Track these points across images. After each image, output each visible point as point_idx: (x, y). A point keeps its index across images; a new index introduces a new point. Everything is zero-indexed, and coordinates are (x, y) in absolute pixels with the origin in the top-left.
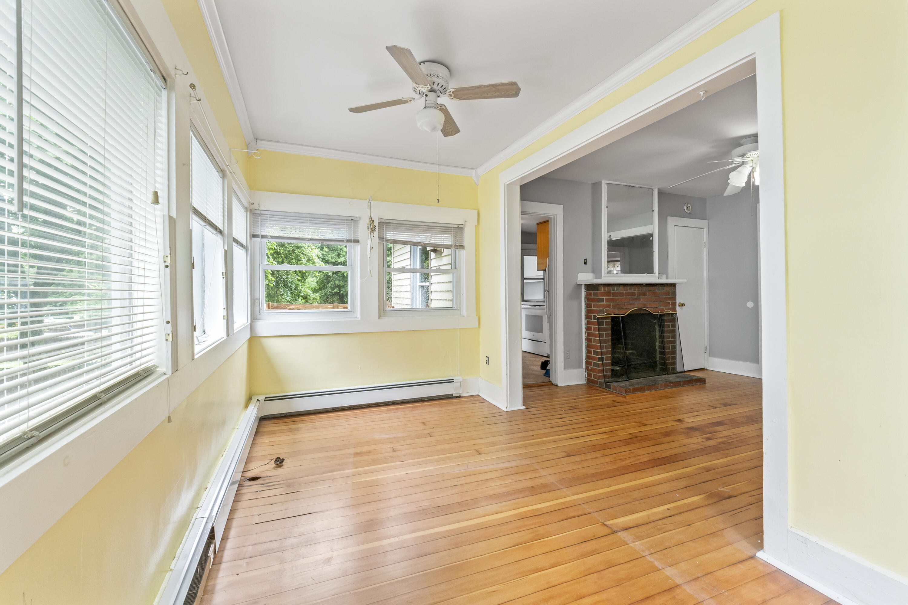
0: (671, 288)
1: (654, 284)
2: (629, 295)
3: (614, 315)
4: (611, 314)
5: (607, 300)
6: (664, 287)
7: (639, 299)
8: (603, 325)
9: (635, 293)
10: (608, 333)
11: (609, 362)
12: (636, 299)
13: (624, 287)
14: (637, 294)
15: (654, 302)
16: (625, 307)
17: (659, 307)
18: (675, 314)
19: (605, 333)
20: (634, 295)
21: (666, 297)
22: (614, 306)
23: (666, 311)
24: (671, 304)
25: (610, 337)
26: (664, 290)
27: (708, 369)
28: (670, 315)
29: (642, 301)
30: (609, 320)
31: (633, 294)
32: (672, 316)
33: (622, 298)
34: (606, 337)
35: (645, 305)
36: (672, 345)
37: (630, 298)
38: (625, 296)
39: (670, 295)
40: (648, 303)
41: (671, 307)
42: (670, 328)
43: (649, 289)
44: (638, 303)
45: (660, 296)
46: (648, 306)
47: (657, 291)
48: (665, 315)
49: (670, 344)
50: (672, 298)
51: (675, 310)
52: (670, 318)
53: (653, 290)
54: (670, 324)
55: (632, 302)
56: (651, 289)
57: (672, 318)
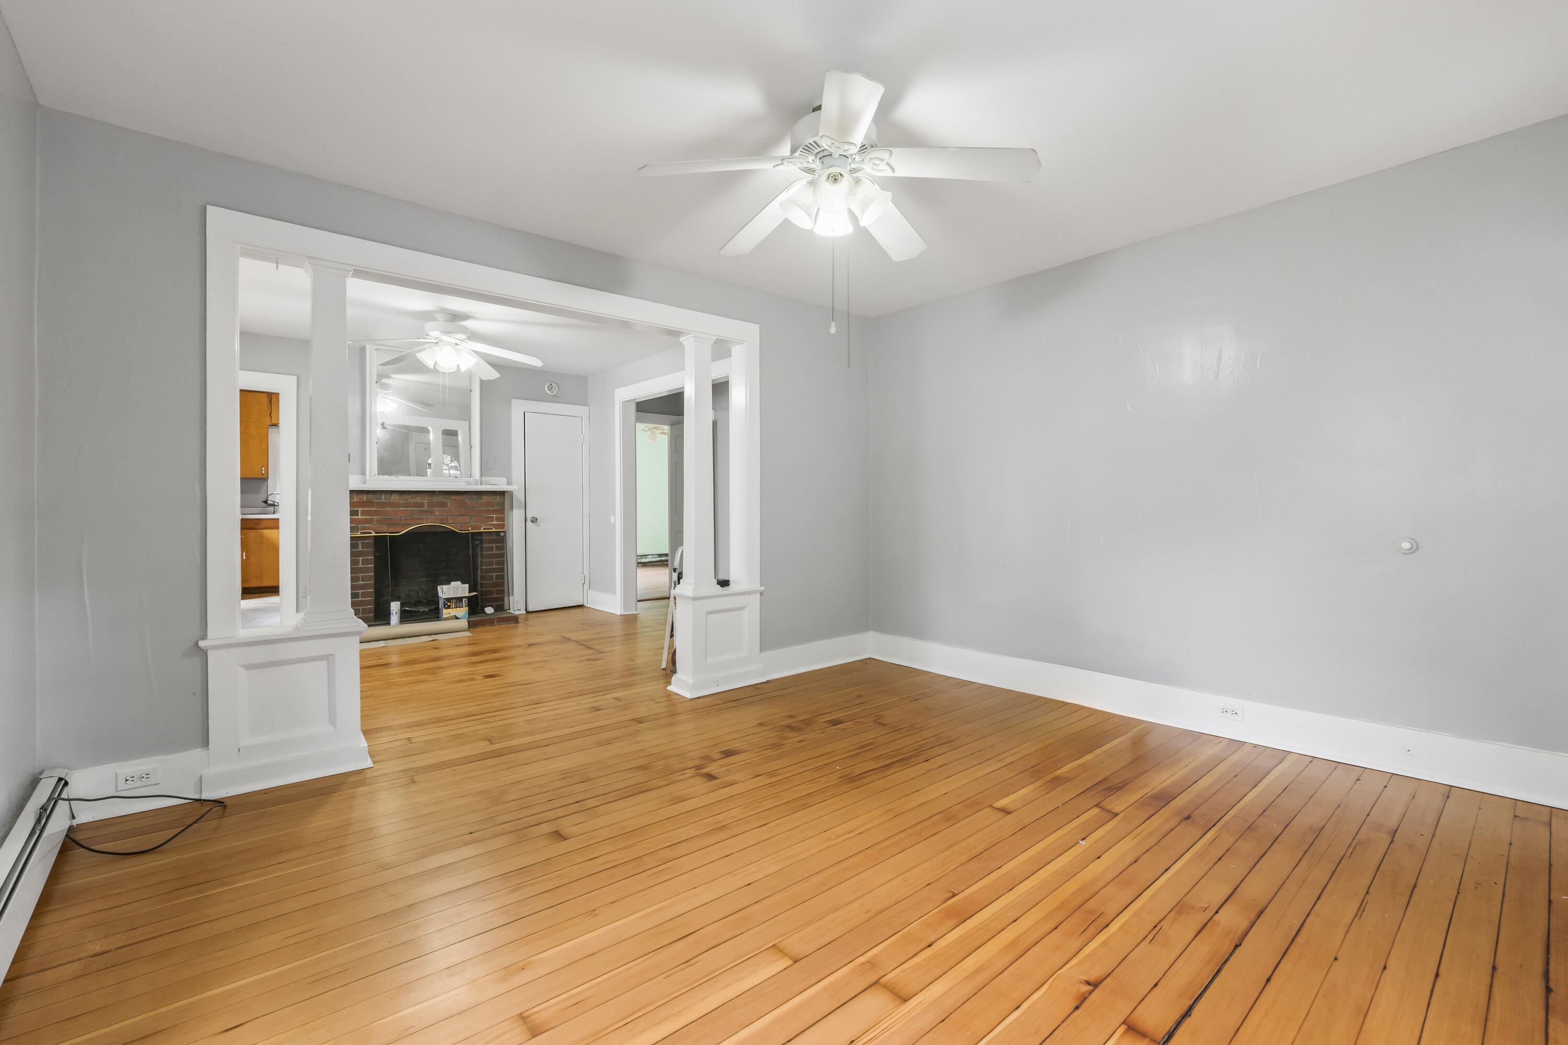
0: (495, 497)
1: (460, 491)
2: (410, 507)
3: (376, 533)
4: (371, 533)
5: (363, 513)
6: (482, 495)
7: (431, 512)
8: (358, 548)
9: (423, 503)
10: (369, 559)
11: (370, 599)
12: (425, 511)
14: (428, 505)
15: (463, 515)
16: (403, 523)
17: (472, 523)
18: (503, 531)
19: (361, 559)
20: (423, 506)
21: (485, 510)
22: (380, 522)
23: (484, 529)
24: (496, 519)
25: (372, 564)
26: (481, 499)
27: (587, 606)
28: (494, 534)
29: (437, 514)
30: (372, 541)
31: (420, 505)
32: (496, 536)
33: (397, 511)
34: (362, 564)
35: (443, 520)
36: (498, 574)
37: (411, 510)
38: (403, 507)
39: (494, 507)
40: (449, 517)
41: (495, 523)
42: (494, 552)
43: (452, 497)
44: (429, 517)
45: (474, 507)
46: (449, 522)
47: (467, 501)
48: (484, 534)
49: (494, 573)
50: (499, 510)
51: (503, 526)
52: (494, 537)
53: (460, 499)
54: (494, 545)
55: (415, 516)
56: (456, 497)
57: (498, 537)
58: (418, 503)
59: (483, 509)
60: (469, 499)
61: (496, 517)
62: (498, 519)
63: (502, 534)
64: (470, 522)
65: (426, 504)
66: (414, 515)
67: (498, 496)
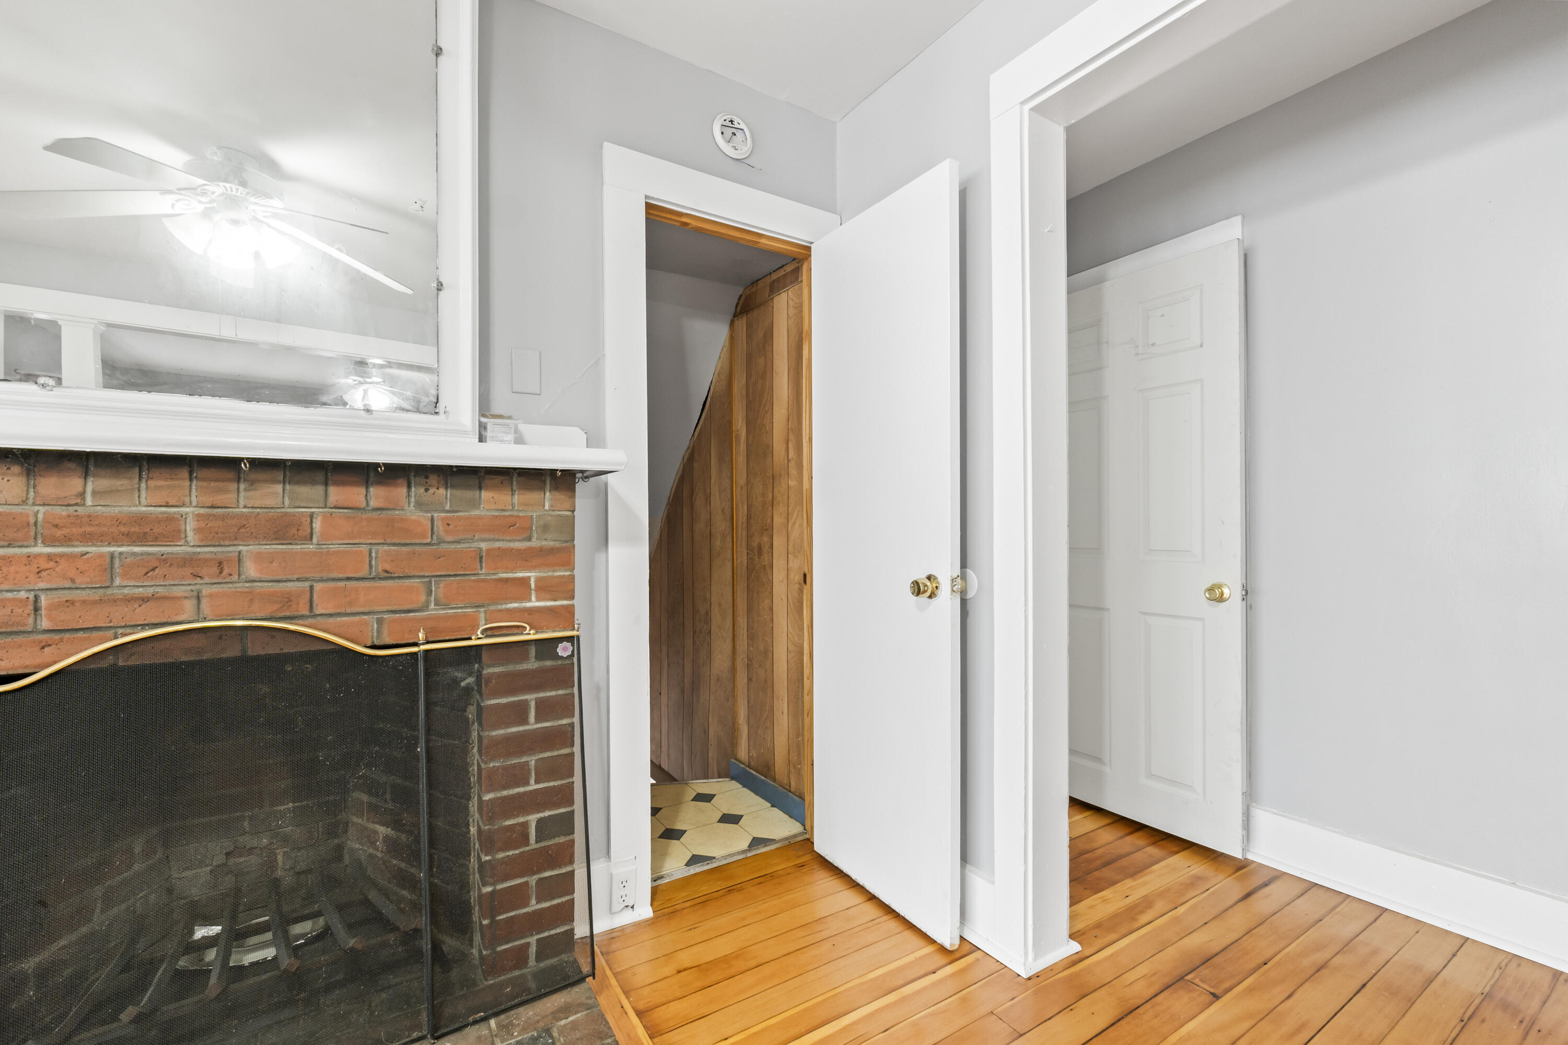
0: (535, 496)
2: (87, 538)
6: (480, 488)
7: (223, 564)
12: (187, 561)
13: (29, 473)
14: (197, 531)
15: (388, 575)
16: (45, 624)
17: (433, 610)
18: (570, 639)
21: (489, 551)
23: (488, 632)
24: (539, 589)
26: (475, 504)
28: (533, 651)
29: (251, 569)
32: (539, 657)
35: (288, 599)
36: (547, 814)
37: (101, 556)
38: (49, 541)
39: (529, 539)
40: (318, 587)
41: (534, 603)
42: (533, 725)
43: (336, 494)
44: (206, 591)
45: (441, 542)
46: (318, 610)
47: (412, 513)
48: (485, 656)
49: (528, 813)
50: (552, 551)
51: (567, 616)
52: (532, 664)
53: (373, 504)
54: (531, 698)
55: (123, 586)
56: (354, 494)
57: (549, 663)
58: (140, 519)
59: (484, 545)
60: (419, 505)
61: (538, 580)
62: (546, 588)
63: (564, 650)
64: (425, 607)
65: (190, 526)
66: (117, 581)
67: (548, 494)
